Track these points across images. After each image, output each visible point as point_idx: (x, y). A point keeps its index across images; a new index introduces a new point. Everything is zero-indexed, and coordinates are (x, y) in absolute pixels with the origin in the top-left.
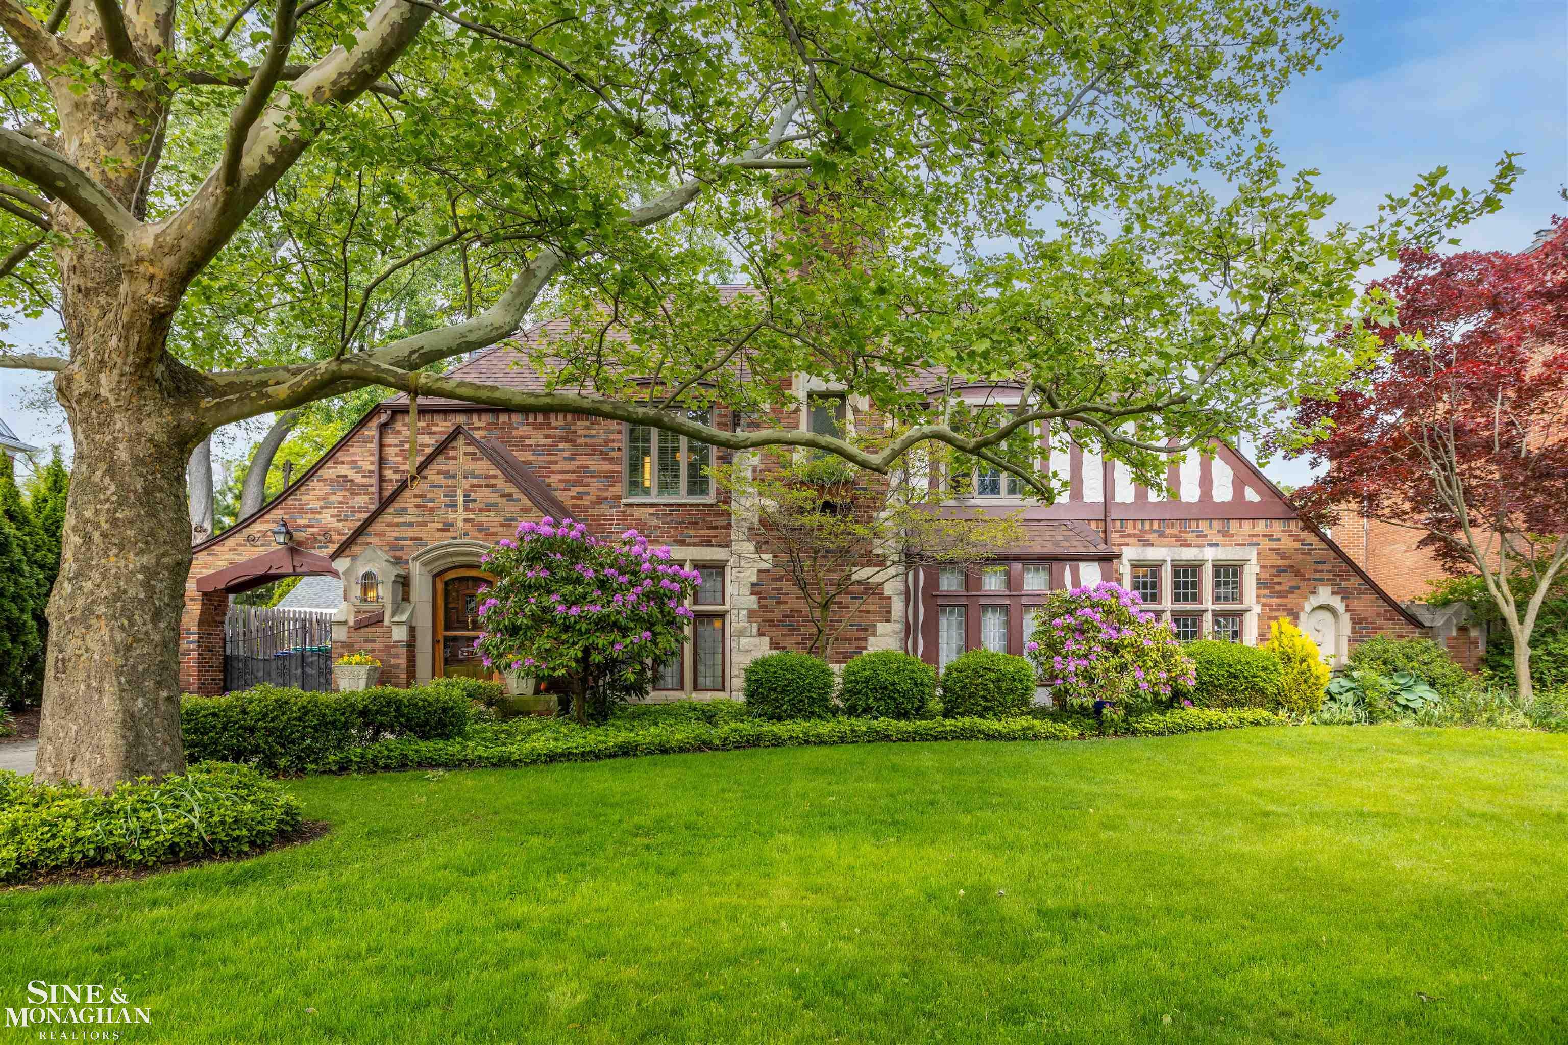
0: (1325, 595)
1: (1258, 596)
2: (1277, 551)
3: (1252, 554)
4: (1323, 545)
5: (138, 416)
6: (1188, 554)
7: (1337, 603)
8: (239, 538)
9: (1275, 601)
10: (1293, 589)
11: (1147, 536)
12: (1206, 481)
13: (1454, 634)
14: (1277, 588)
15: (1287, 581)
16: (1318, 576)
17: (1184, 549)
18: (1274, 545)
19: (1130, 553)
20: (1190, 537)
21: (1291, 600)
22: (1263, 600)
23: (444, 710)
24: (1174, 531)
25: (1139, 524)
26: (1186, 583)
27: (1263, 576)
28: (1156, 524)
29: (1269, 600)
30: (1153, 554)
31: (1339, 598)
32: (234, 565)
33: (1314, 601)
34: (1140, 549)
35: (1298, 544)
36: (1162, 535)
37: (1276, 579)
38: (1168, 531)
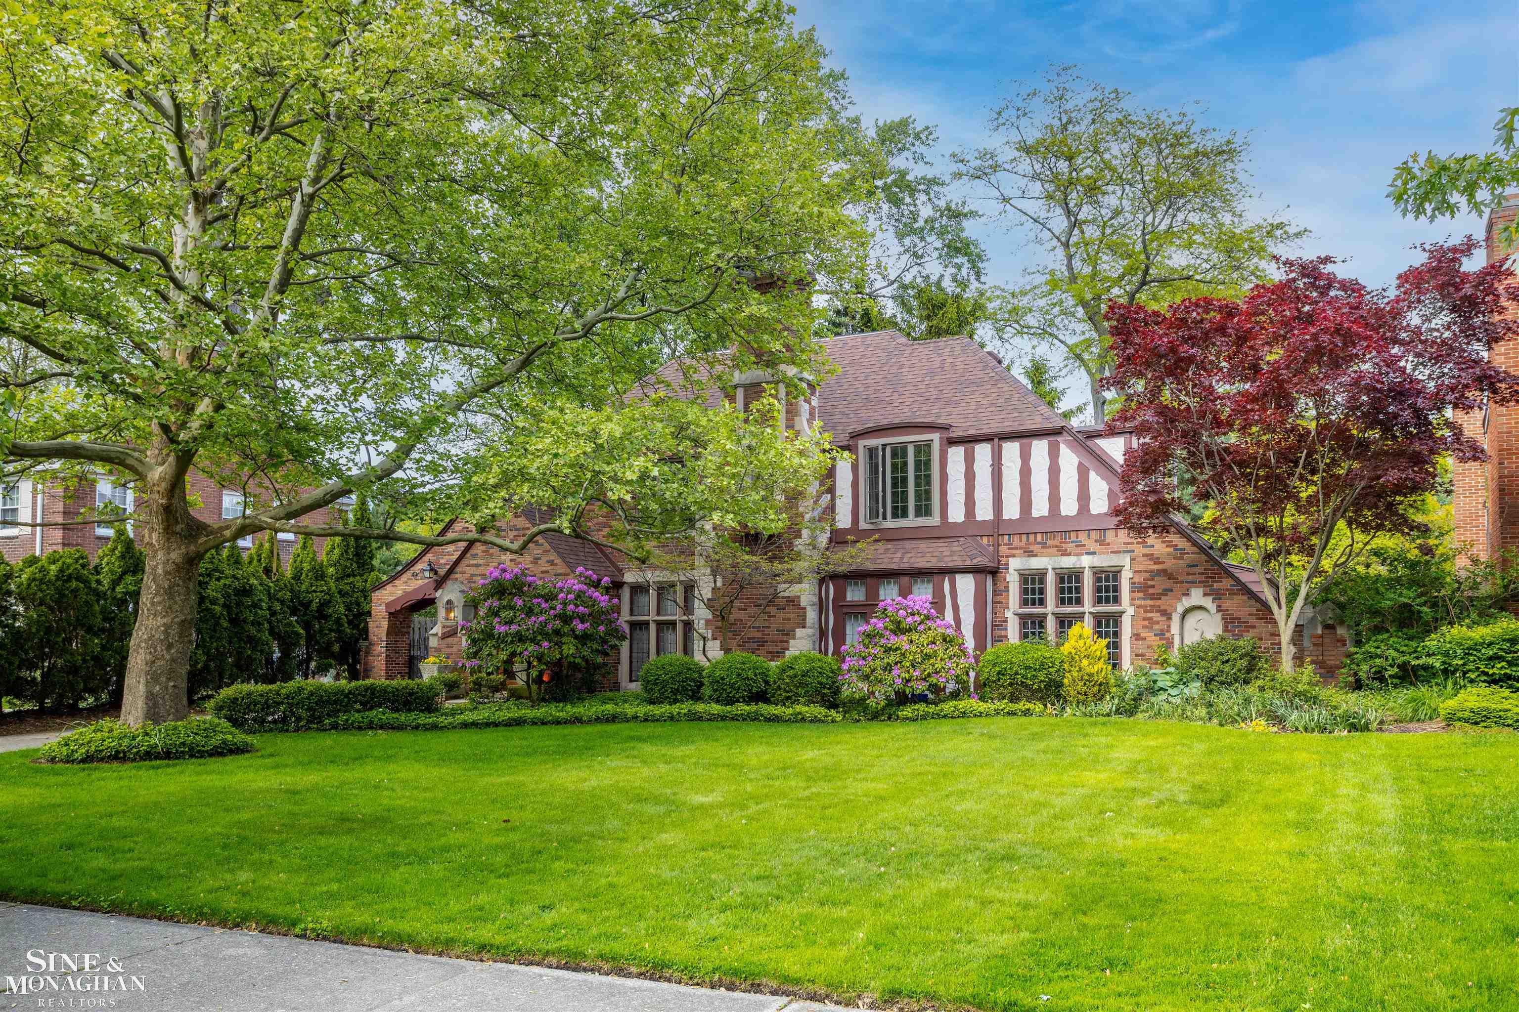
0: (1196, 597)
1: (1132, 599)
2: (1150, 556)
3: (1125, 561)
4: (1195, 549)
5: (168, 551)
6: (1067, 562)
7: (1208, 603)
8: (409, 574)
9: (1150, 603)
10: (1166, 592)
11: (1032, 548)
12: (1084, 497)
13: (1319, 632)
14: (1151, 591)
15: (1160, 584)
16: (1190, 578)
17: (1065, 559)
18: (1147, 551)
19: (1015, 564)
20: (1070, 547)
21: (1163, 603)
22: (1138, 602)
23: (411, 694)
24: (1056, 542)
25: (1024, 537)
26: (1070, 589)
27: (1136, 580)
28: (1039, 537)
29: (1143, 603)
30: (1036, 563)
31: (1210, 598)
32: (406, 594)
33: (1186, 603)
34: (1024, 559)
35: (1171, 550)
36: (1044, 545)
37: (1150, 583)
38: (1050, 542)
